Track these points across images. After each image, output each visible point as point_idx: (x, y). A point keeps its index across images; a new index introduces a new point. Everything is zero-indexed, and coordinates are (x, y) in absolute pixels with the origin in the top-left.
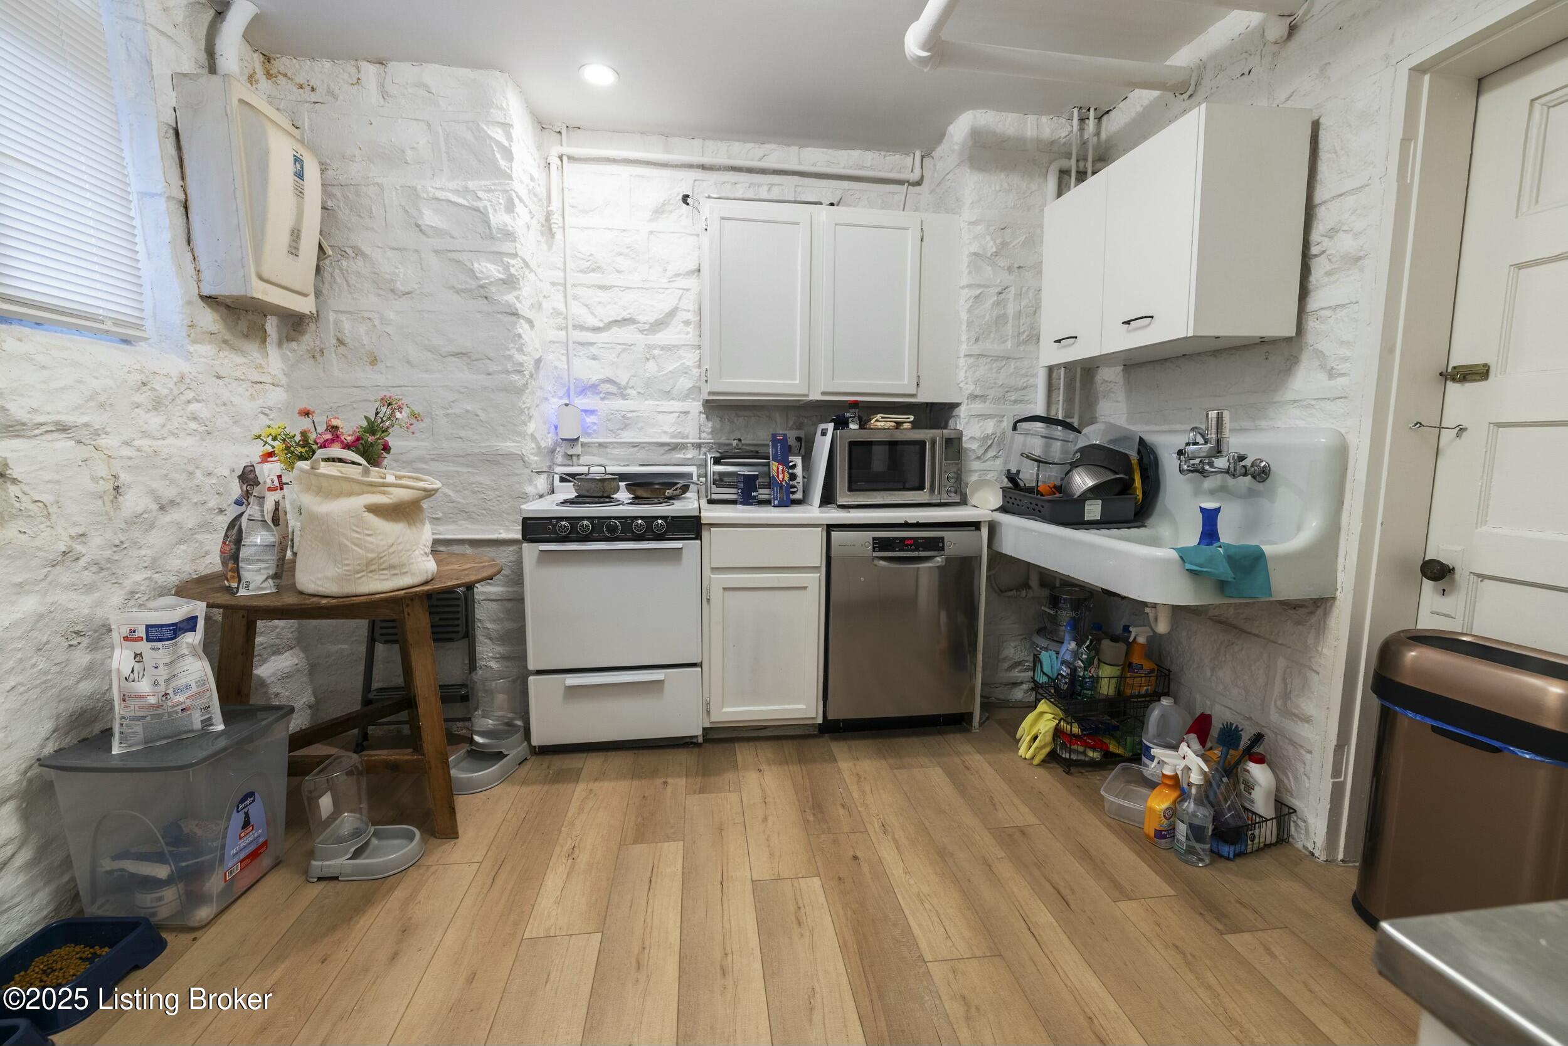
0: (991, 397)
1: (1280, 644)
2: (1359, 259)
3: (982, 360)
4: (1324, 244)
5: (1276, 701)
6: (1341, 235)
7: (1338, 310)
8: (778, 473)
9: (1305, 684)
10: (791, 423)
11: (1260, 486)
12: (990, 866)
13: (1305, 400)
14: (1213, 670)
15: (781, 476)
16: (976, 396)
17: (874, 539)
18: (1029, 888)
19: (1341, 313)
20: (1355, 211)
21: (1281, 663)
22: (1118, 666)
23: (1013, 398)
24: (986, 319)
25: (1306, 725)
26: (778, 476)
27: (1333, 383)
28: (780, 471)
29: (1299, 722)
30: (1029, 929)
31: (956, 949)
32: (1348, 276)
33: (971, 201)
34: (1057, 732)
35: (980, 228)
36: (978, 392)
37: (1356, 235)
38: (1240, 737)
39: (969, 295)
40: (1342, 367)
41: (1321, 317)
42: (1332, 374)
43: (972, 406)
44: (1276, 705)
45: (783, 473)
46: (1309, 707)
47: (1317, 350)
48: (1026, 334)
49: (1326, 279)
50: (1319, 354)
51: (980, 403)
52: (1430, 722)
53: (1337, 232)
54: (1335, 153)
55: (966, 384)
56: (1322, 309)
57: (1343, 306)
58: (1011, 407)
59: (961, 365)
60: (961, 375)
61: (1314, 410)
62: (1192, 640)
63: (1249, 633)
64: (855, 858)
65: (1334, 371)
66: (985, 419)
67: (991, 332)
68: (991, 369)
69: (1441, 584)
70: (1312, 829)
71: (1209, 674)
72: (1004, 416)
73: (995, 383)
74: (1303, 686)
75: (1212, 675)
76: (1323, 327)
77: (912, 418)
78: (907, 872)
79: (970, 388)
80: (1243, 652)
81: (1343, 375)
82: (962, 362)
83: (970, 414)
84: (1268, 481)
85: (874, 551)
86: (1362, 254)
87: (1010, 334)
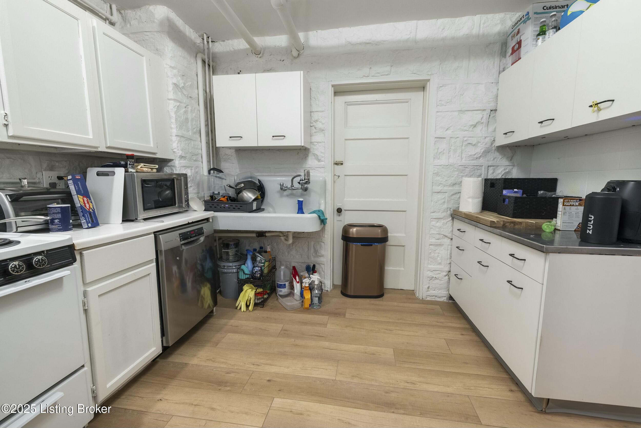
0: (187, 157)
1: (312, 238)
2: (323, 130)
3: (182, 139)
4: (314, 124)
5: (312, 254)
6: (318, 122)
7: (319, 143)
8: (84, 203)
9: (321, 247)
10: (45, 166)
11: (305, 193)
12: (297, 345)
13: (313, 167)
14: (288, 252)
15: (87, 206)
16: (183, 157)
17: (180, 234)
18: (312, 341)
19: (320, 144)
20: (322, 117)
21: (312, 243)
22: (268, 261)
23: (194, 159)
24: (182, 119)
25: (322, 258)
26: (85, 206)
27: (320, 163)
28: (86, 202)
29: (320, 258)
30: (330, 349)
31: (332, 369)
32: (320, 134)
33: (171, 56)
34: (256, 294)
35: (175, 71)
36: (183, 155)
37: (323, 124)
38: (311, 267)
39: (175, 104)
40: (323, 159)
41: (314, 144)
42: (319, 161)
43: (181, 161)
44: (313, 256)
45: (88, 203)
46: (323, 252)
47: (315, 153)
48: (195, 129)
49: (314, 134)
50: (315, 155)
51: (183, 160)
52: (360, 244)
53: (317, 121)
54: (315, 99)
55: (178, 150)
56: (315, 142)
57: (320, 142)
58: (194, 163)
59: (174, 140)
60: (175, 145)
61: (315, 170)
62: (279, 245)
63: (300, 237)
64: (269, 381)
65: (321, 160)
66: (186, 168)
67: (184, 125)
68: (186, 144)
69: (339, 214)
70: (326, 285)
71: (287, 254)
72: (193, 167)
73: (188, 151)
74: (320, 247)
75: (288, 254)
76: (315, 147)
77: (157, 166)
78: (288, 368)
79: (180, 153)
80: (299, 244)
81: (323, 161)
82: (174, 138)
83: (181, 165)
84: (307, 191)
85: (181, 241)
86: (324, 129)
87: (190, 128)
